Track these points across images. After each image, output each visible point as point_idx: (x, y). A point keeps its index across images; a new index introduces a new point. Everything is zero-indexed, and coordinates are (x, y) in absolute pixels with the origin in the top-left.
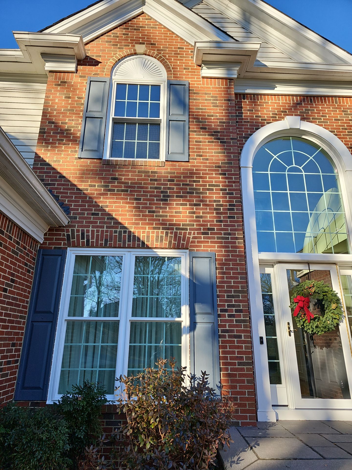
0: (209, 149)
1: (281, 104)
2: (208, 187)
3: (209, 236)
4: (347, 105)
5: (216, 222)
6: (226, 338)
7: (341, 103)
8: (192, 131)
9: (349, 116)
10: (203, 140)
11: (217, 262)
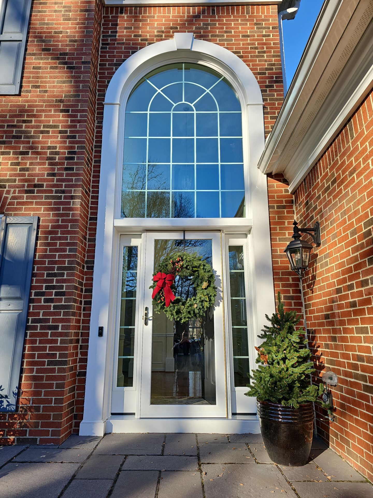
0: (51, 77)
1: (171, 18)
2: (42, 129)
3: (35, 194)
4: (262, 16)
5: (47, 176)
6: (37, 330)
7: (254, 13)
8: (30, 54)
9: (263, 31)
10: (43, 66)
11: (40, 230)
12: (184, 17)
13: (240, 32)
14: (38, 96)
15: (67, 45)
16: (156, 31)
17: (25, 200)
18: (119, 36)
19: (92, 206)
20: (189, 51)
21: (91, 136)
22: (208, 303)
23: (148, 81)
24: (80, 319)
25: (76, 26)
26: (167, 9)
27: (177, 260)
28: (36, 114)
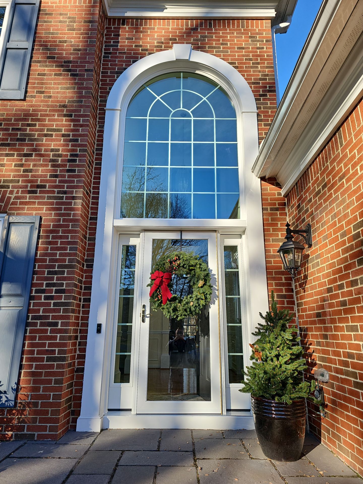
0: (55, 84)
1: (170, 30)
2: (45, 132)
3: (38, 195)
4: (256, 29)
5: (49, 177)
6: (37, 327)
7: (249, 27)
8: (36, 62)
9: (257, 44)
10: (48, 73)
11: (42, 229)
12: (183, 29)
13: (235, 44)
14: (42, 101)
15: (71, 54)
16: (156, 42)
17: (28, 200)
18: (121, 46)
19: (93, 206)
20: (187, 61)
21: (92, 139)
22: (204, 301)
23: (148, 88)
24: (79, 316)
25: (80, 36)
26: (167, 21)
27: (174, 259)
28: (40, 118)
